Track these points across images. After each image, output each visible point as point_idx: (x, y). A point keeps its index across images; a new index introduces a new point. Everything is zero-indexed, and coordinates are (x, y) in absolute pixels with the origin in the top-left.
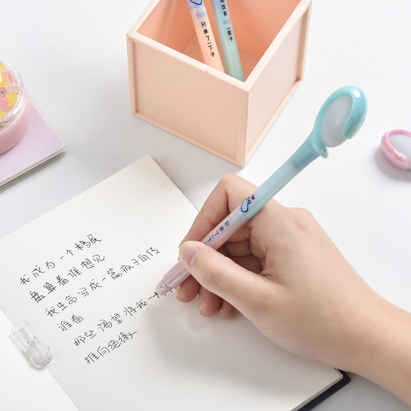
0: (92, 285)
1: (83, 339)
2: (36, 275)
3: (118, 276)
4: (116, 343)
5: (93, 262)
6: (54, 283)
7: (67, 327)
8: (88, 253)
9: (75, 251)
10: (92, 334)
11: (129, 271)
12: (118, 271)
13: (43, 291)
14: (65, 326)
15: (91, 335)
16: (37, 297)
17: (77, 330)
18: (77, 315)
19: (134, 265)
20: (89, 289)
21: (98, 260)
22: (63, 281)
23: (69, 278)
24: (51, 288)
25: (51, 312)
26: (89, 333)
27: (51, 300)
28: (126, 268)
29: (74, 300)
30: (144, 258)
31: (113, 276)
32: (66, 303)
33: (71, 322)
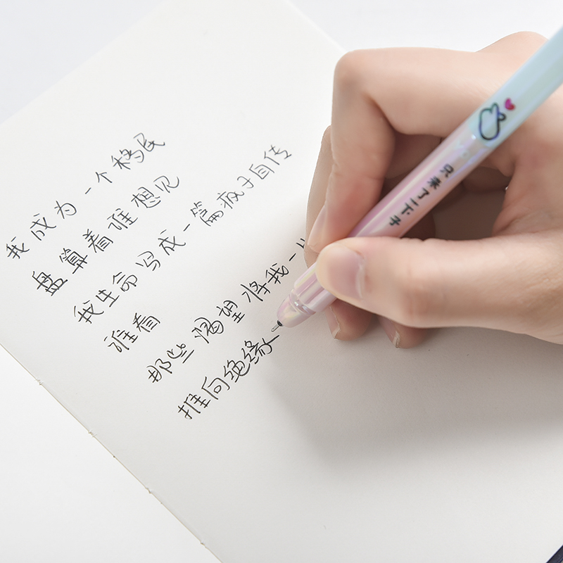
0: (165, 244)
1: (166, 366)
2: (39, 234)
3: (214, 217)
4: (240, 365)
5: (156, 192)
6: (83, 248)
7: (127, 342)
8: (142, 174)
9: (114, 172)
10: (183, 353)
11: (235, 205)
12: (213, 206)
13: (61, 270)
14: (121, 340)
15: (182, 355)
16: (49, 284)
17: (151, 346)
18: (144, 314)
19: (244, 189)
20: (159, 253)
21: (167, 188)
22: (101, 242)
23: (112, 233)
24: (77, 261)
25: (87, 314)
26: (177, 351)
27: (81, 287)
28: (229, 199)
29: (132, 280)
30: (262, 173)
31: (206, 218)
32: (115, 290)
33: (133, 331)
